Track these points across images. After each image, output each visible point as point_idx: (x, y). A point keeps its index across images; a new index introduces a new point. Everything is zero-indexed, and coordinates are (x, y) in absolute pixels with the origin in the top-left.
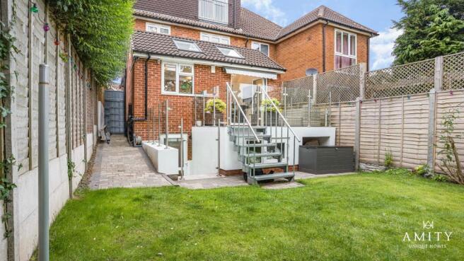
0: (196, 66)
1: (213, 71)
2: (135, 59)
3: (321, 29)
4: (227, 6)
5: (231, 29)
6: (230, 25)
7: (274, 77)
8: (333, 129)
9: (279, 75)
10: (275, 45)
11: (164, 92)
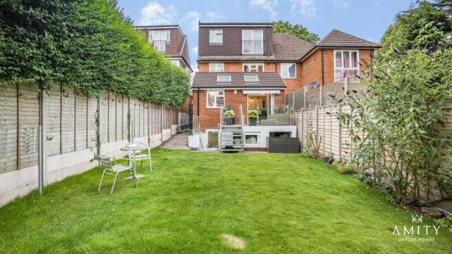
0: (225, 91)
1: (236, 92)
2: (193, 91)
3: (320, 53)
4: (262, 42)
5: (265, 58)
6: (264, 55)
7: (279, 92)
8: (295, 127)
9: (282, 91)
10: (300, 63)
11: (208, 107)
